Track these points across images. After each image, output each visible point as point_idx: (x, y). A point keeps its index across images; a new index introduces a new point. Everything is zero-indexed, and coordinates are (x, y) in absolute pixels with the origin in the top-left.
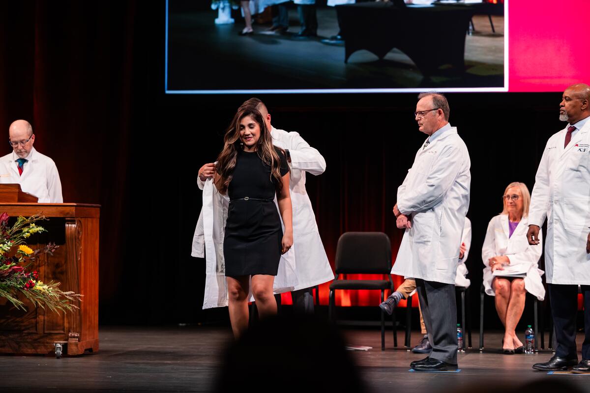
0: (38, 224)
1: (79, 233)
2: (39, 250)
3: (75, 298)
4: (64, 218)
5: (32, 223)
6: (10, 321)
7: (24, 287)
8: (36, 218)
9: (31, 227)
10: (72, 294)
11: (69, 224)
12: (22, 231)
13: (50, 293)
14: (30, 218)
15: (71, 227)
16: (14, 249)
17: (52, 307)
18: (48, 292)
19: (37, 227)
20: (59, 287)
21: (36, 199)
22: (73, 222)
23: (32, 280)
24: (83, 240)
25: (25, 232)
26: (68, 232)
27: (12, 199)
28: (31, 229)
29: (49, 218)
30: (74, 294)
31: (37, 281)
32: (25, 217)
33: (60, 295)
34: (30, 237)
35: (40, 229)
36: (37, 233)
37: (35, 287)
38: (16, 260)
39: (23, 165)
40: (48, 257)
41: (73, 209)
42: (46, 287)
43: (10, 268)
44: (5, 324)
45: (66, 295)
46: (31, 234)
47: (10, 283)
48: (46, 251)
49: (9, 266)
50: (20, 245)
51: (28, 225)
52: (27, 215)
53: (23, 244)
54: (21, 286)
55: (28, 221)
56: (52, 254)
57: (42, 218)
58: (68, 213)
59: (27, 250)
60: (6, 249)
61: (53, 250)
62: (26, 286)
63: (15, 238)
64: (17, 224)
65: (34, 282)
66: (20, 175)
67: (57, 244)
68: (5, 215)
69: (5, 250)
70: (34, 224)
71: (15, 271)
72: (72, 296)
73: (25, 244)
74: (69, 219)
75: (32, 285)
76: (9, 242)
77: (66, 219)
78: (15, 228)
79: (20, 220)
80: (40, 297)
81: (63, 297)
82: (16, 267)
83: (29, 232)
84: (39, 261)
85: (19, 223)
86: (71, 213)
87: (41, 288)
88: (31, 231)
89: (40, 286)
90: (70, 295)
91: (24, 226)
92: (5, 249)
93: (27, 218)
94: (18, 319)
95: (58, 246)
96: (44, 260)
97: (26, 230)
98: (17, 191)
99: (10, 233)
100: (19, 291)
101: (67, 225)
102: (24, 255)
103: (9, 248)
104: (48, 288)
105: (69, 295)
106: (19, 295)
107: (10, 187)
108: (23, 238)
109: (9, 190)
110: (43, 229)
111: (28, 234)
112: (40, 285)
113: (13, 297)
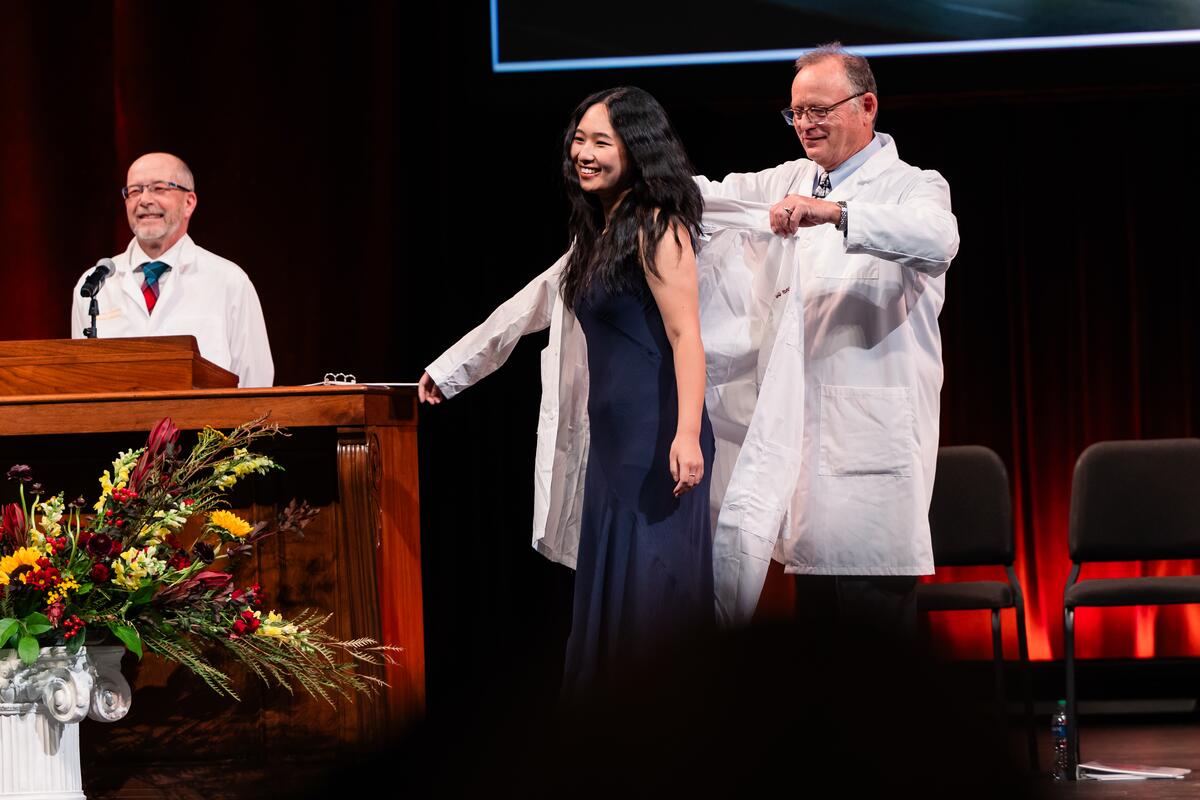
0: (256, 448)
1: (374, 469)
2: (263, 523)
3: (377, 655)
4: (333, 429)
5: (240, 448)
6: (181, 731)
7: (229, 632)
8: (253, 430)
9: (237, 458)
10: (369, 645)
11: (346, 445)
12: (211, 470)
13: (303, 644)
14: (236, 432)
15: (351, 453)
16: (194, 524)
17: (311, 683)
18: (296, 644)
19: (254, 458)
20: (328, 628)
21: (234, 380)
22: (358, 438)
23: (249, 609)
24: (383, 489)
25: (221, 474)
26: (346, 469)
27: (176, 380)
28: (238, 462)
29: (291, 429)
30: (375, 645)
31: (265, 613)
32: (222, 430)
33: (332, 649)
34: (235, 485)
35: (263, 462)
36: (253, 477)
37: (259, 630)
38: (206, 554)
39: (157, 281)
41: (359, 404)
42: (290, 628)
43: (192, 576)
44: (167, 740)
45: (352, 648)
46: (238, 478)
47: (190, 622)
48: (286, 526)
49: (185, 571)
50: (213, 510)
51: (228, 453)
52: (226, 425)
53: (221, 507)
54: (223, 629)
55: (230, 439)
56: (301, 534)
57: (272, 431)
58: (344, 414)
59: (232, 523)
60: (176, 524)
61: (304, 524)
62: (235, 629)
63: (195, 490)
64: (198, 450)
65: (258, 614)
66: (151, 308)
67: (314, 505)
68: (166, 425)
69: (170, 527)
70: (245, 450)
71: (205, 585)
72: (370, 653)
73: (225, 507)
74: (347, 430)
75: (252, 625)
76: (183, 504)
77: (339, 430)
78: (194, 463)
79: (206, 439)
80: (278, 659)
81: (341, 655)
82: (209, 574)
83: (234, 473)
84: (260, 554)
85: (203, 448)
86: (352, 413)
87: (277, 631)
88: (237, 469)
89: (273, 626)
90: (362, 649)
91: (218, 457)
92: (170, 522)
93: (227, 432)
94: (203, 726)
95: (318, 511)
97: (222, 466)
98: (190, 355)
99: (181, 476)
100: (218, 642)
101: (340, 449)
102: (226, 538)
103: (184, 520)
104: (299, 631)
105: (359, 649)
106: (216, 653)
107: (167, 346)
108: (216, 489)
109: (166, 355)
110: (271, 462)
111: (231, 480)
112: (274, 624)
113: (202, 662)
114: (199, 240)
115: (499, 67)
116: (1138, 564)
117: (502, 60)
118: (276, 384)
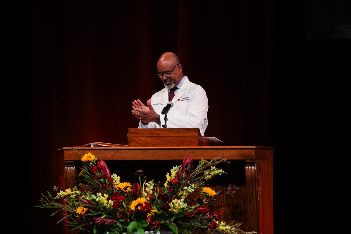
0: (218, 167)
1: (258, 175)
2: (220, 192)
4: (245, 160)
5: (213, 166)
7: (208, 228)
8: (217, 160)
9: (212, 169)
11: (248, 166)
12: (203, 173)
13: (232, 232)
14: (212, 161)
15: (250, 169)
16: (197, 191)
18: (230, 232)
19: (218, 170)
20: (241, 227)
22: (252, 164)
23: (215, 220)
24: (261, 181)
25: (206, 175)
26: (248, 174)
27: (192, 143)
28: (212, 171)
29: (230, 161)
31: (220, 222)
32: (207, 160)
34: (211, 179)
35: (220, 171)
36: (217, 176)
37: (218, 227)
38: (200, 201)
40: (227, 199)
41: (253, 152)
42: (228, 227)
43: (196, 209)
47: (195, 224)
48: (228, 193)
49: (193, 207)
50: (203, 187)
51: (209, 168)
52: (208, 158)
53: (206, 186)
54: (205, 227)
55: (210, 163)
56: (233, 196)
57: (224, 161)
58: (248, 156)
59: (210, 191)
60: (191, 191)
61: (234, 192)
62: (210, 227)
63: (198, 180)
64: (199, 166)
65: (217, 222)
67: (237, 186)
68: (188, 158)
69: (189, 192)
70: (215, 167)
71: (200, 212)
73: (208, 186)
74: (249, 161)
75: (216, 226)
76: (193, 185)
77: (246, 161)
78: (197, 171)
79: (202, 163)
82: (201, 209)
83: (211, 175)
84: (219, 202)
85: (201, 166)
86: (251, 155)
87: (224, 228)
88: (212, 173)
91: (206, 169)
92: (189, 191)
93: (209, 161)
95: (238, 188)
96: (224, 202)
97: (207, 172)
98: (197, 135)
99: (193, 175)
100: (204, 231)
101: (247, 167)
102: (207, 196)
103: (193, 190)
104: (231, 228)
107: (190, 132)
108: (205, 180)
109: (189, 135)
110: (223, 171)
111: (210, 177)
112: (223, 226)
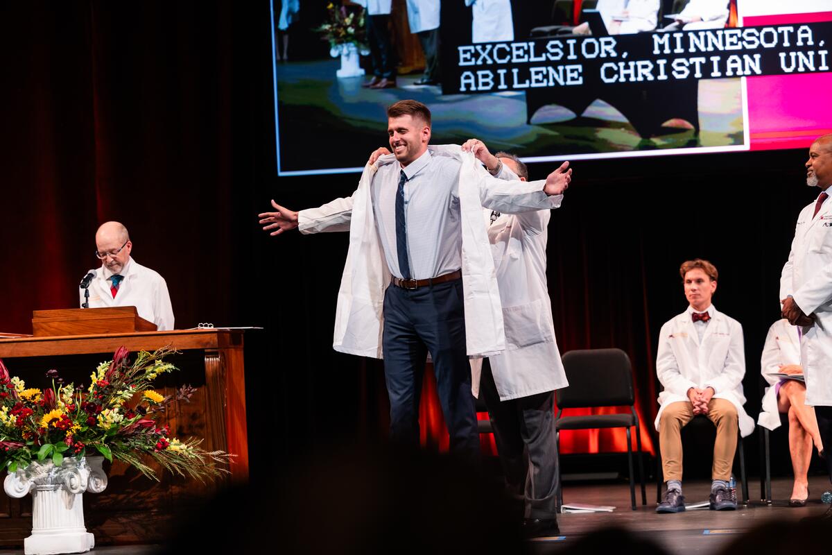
0: (166, 360)
1: (223, 369)
2: (170, 396)
3: (225, 459)
4: (203, 349)
5: (158, 360)
6: (131, 496)
7: (154, 449)
8: (164, 351)
9: (157, 365)
10: (222, 454)
11: (209, 358)
12: (145, 370)
13: (189, 454)
14: (156, 352)
15: (211, 362)
16: (136, 397)
17: (194, 472)
18: (186, 454)
19: (165, 365)
20: (201, 446)
21: (154, 327)
22: (214, 354)
23: (163, 437)
24: (227, 379)
25: (149, 373)
26: (209, 369)
27: (127, 328)
28: (157, 367)
29: (183, 351)
30: (224, 454)
31: (171, 439)
32: (149, 351)
33: (204, 456)
34: (156, 378)
35: (169, 367)
36: (165, 373)
37: (168, 447)
38: (142, 411)
39: (118, 284)
40: (180, 406)
41: (215, 337)
42: (183, 446)
43: (136, 422)
44: (125, 501)
45: (213, 456)
46: (157, 375)
47: (135, 444)
48: (181, 397)
49: (132, 420)
50: (146, 390)
51: (152, 362)
52: (151, 349)
53: (149, 388)
54: (151, 447)
55: (153, 356)
56: (188, 401)
57: (173, 352)
58: (208, 343)
59: (156, 396)
60: (128, 397)
61: (189, 396)
62: (157, 447)
63: (137, 381)
64: (138, 361)
65: (168, 440)
66: (114, 296)
67: (194, 387)
68: (122, 349)
69: (125, 399)
70: (160, 361)
71: (142, 426)
72: (222, 458)
73: (151, 389)
74: (209, 350)
75: (165, 445)
76: (131, 388)
77: (206, 351)
78: (136, 367)
79: (142, 356)
80: (178, 461)
81: (208, 459)
82: (144, 421)
83: (155, 372)
84: (169, 411)
85: (140, 360)
86: (212, 342)
87: (177, 448)
88: (157, 370)
89: (175, 446)
90: (218, 456)
91: (148, 365)
92: (125, 396)
93: (152, 352)
94: (142, 494)
95: (196, 390)
96: (175, 410)
97: (149, 369)
98: (134, 316)
99: (130, 374)
100: (149, 454)
101: (206, 360)
102: (152, 404)
103: (131, 395)
104: (188, 447)
105: (217, 456)
106: (148, 459)
107: (122, 312)
108: (147, 380)
109: (122, 316)
110: (173, 367)
111: (154, 375)
112: (175, 445)
113: (141, 463)
114: (138, 261)
115: (281, 174)
116: (590, 409)
117: (282, 170)
118: (175, 329)
